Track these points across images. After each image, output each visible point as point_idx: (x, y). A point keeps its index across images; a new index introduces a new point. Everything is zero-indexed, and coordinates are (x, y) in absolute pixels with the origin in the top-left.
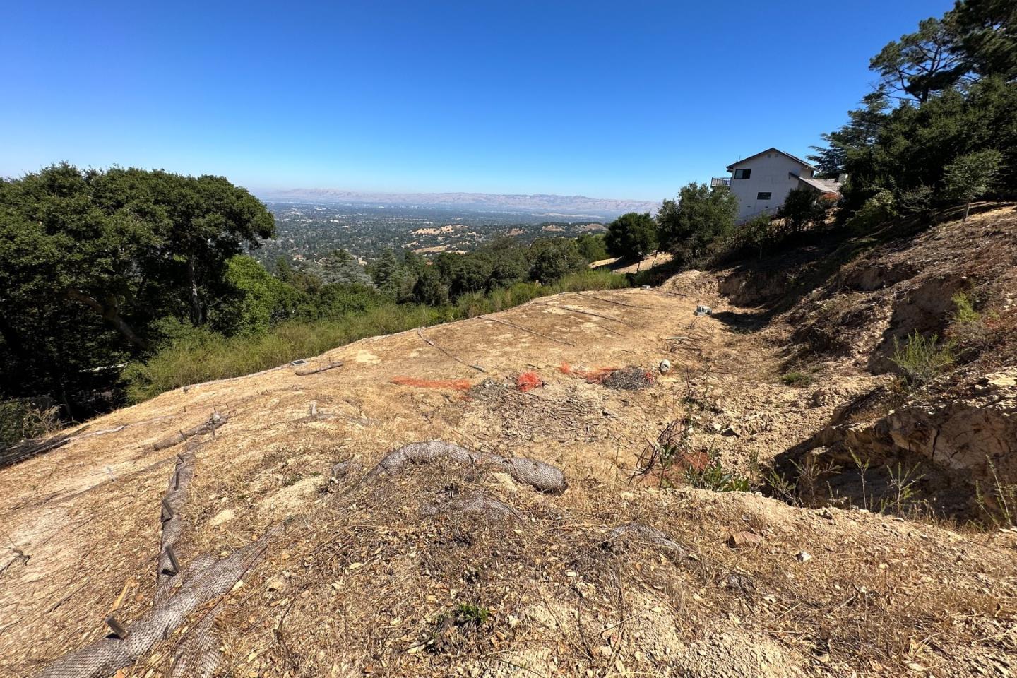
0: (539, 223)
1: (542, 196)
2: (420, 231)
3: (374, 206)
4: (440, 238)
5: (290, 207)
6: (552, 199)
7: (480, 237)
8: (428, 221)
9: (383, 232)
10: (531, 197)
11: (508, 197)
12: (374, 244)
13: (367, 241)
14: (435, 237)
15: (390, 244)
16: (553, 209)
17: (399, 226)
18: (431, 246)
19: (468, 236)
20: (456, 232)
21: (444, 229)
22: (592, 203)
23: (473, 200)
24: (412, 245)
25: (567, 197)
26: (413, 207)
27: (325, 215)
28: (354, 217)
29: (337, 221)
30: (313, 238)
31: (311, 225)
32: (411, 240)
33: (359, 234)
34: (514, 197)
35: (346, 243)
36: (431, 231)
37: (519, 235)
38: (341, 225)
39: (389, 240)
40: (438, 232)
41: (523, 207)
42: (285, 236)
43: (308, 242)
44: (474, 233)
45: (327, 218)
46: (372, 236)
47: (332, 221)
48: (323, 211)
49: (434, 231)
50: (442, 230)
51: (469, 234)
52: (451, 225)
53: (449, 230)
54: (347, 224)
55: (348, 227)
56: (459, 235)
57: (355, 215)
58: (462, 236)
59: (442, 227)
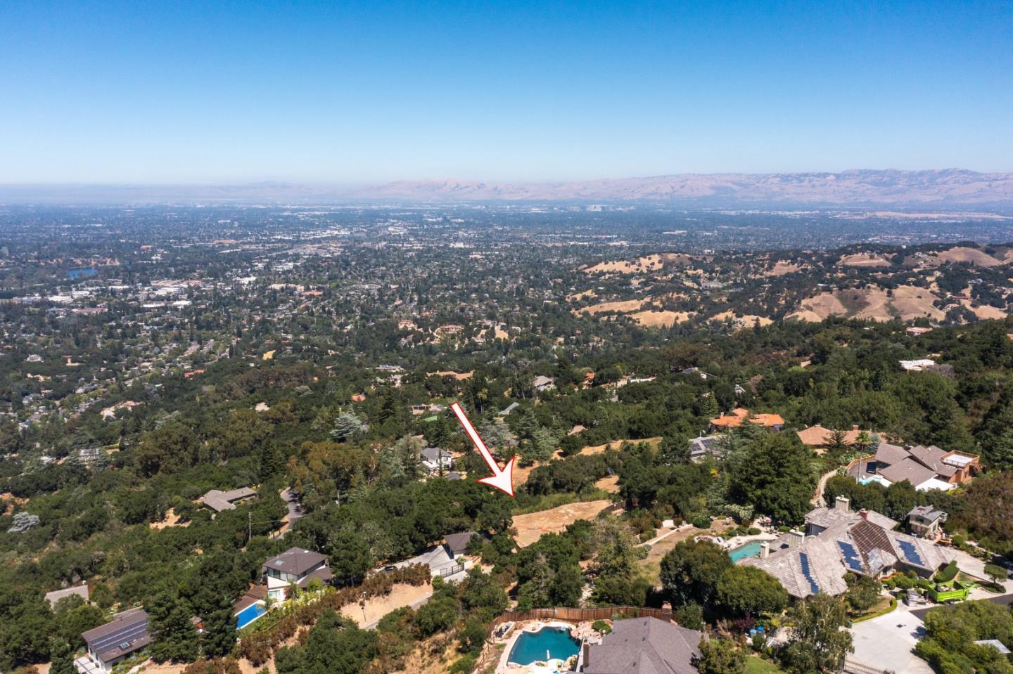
1: (865, 174)
2: (601, 267)
3: (522, 210)
4: (635, 283)
5: (385, 216)
6: (885, 179)
7: (711, 279)
8: (619, 238)
9: (536, 265)
10: (838, 176)
11: (786, 178)
12: (520, 292)
13: (509, 286)
14: (626, 278)
15: (548, 293)
16: (889, 200)
17: (565, 252)
18: (616, 300)
19: (688, 276)
20: (667, 266)
21: (645, 262)
22: (983, 185)
23: (712, 188)
24: (585, 298)
25: (922, 174)
26: (591, 208)
27: (441, 231)
28: (488, 235)
29: (460, 245)
30: (425, 281)
31: (420, 254)
32: (584, 284)
33: (496, 272)
34: (801, 177)
35: (476, 291)
36: (620, 266)
37: (788, 275)
38: (467, 252)
39: (545, 285)
40: (633, 268)
41: (817, 198)
42: (382, 278)
43: (417, 290)
44: (700, 271)
45: (445, 240)
46: (517, 276)
47: (452, 245)
48: (438, 223)
49: (627, 265)
50: (640, 265)
51: (690, 272)
52: (659, 254)
53: (653, 264)
54: (478, 249)
55: (479, 257)
56: (670, 276)
57: (490, 231)
58: (676, 277)
59: (642, 259)
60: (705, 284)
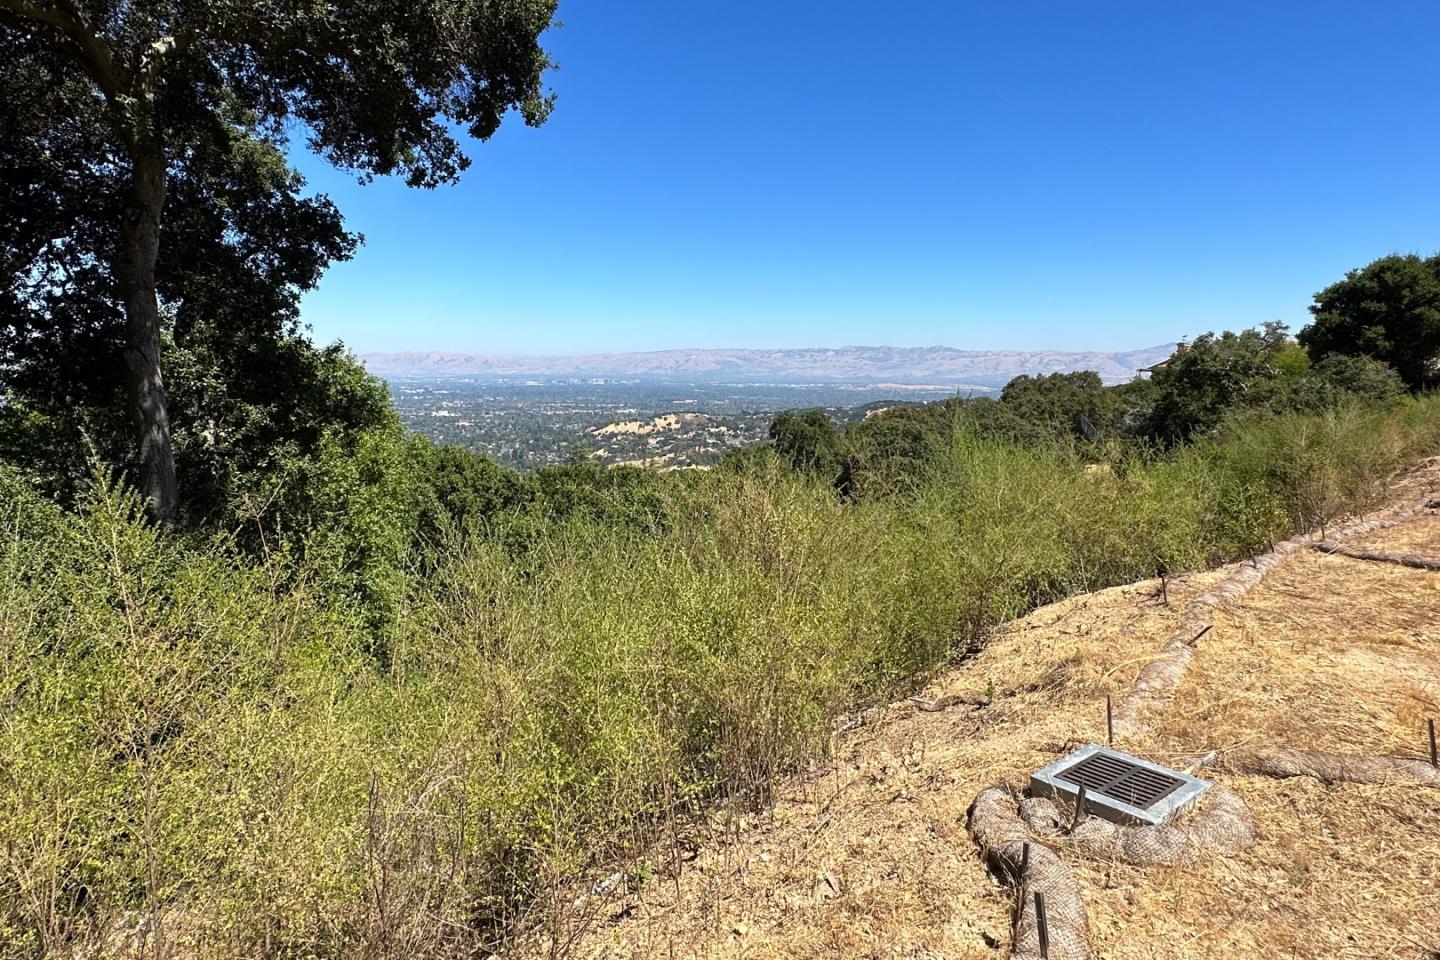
0: (860, 403)
1: (862, 349)
2: (611, 428)
3: (518, 382)
4: (652, 442)
6: (882, 355)
7: (736, 436)
8: (626, 407)
9: (536, 432)
10: (837, 352)
11: (788, 353)
12: (518, 456)
13: (504, 451)
14: (641, 439)
15: (551, 456)
16: (885, 375)
17: (569, 419)
18: (634, 458)
19: (711, 434)
20: (685, 427)
21: (660, 423)
22: (967, 361)
23: (717, 362)
24: (597, 458)
25: (912, 351)
26: (595, 381)
27: (421, 402)
28: (478, 405)
29: (445, 413)
32: (593, 445)
33: (488, 437)
34: (801, 353)
36: (633, 427)
38: (452, 420)
39: (547, 448)
40: (648, 429)
41: (819, 373)
44: (723, 429)
45: (426, 409)
46: (513, 441)
47: (434, 414)
48: (418, 394)
49: (640, 426)
50: (655, 425)
51: (712, 430)
52: (675, 413)
53: (670, 424)
54: (464, 418)
55: (466, 424)
56: (691, 434)
57: (480, 401)
58: (697, 435)
59: (657, 420)
60: (729, 441)
